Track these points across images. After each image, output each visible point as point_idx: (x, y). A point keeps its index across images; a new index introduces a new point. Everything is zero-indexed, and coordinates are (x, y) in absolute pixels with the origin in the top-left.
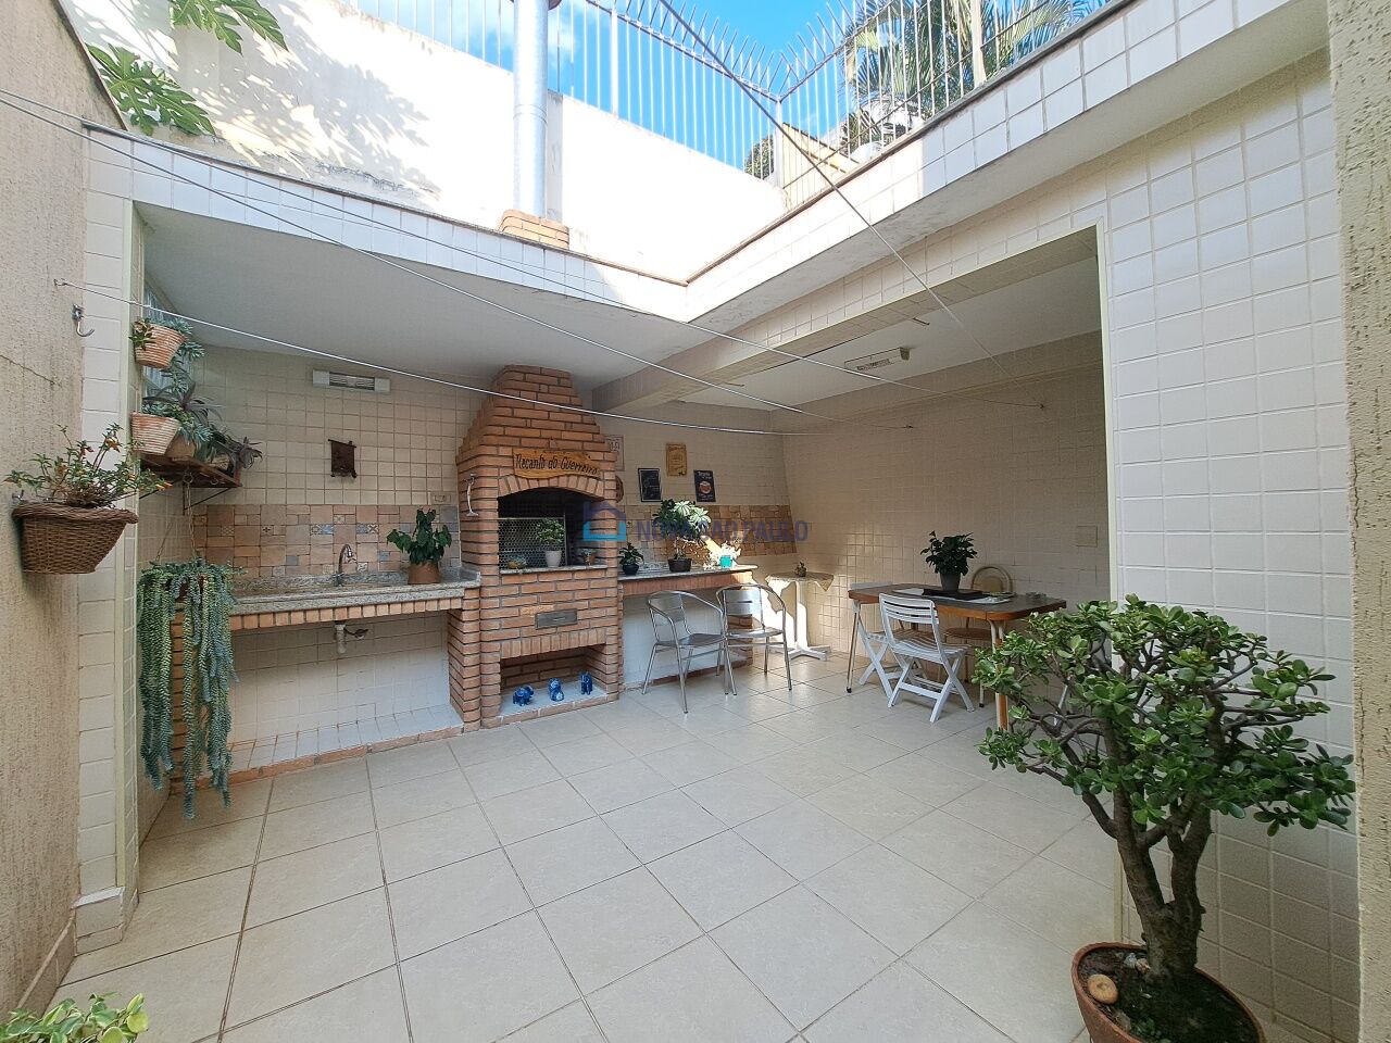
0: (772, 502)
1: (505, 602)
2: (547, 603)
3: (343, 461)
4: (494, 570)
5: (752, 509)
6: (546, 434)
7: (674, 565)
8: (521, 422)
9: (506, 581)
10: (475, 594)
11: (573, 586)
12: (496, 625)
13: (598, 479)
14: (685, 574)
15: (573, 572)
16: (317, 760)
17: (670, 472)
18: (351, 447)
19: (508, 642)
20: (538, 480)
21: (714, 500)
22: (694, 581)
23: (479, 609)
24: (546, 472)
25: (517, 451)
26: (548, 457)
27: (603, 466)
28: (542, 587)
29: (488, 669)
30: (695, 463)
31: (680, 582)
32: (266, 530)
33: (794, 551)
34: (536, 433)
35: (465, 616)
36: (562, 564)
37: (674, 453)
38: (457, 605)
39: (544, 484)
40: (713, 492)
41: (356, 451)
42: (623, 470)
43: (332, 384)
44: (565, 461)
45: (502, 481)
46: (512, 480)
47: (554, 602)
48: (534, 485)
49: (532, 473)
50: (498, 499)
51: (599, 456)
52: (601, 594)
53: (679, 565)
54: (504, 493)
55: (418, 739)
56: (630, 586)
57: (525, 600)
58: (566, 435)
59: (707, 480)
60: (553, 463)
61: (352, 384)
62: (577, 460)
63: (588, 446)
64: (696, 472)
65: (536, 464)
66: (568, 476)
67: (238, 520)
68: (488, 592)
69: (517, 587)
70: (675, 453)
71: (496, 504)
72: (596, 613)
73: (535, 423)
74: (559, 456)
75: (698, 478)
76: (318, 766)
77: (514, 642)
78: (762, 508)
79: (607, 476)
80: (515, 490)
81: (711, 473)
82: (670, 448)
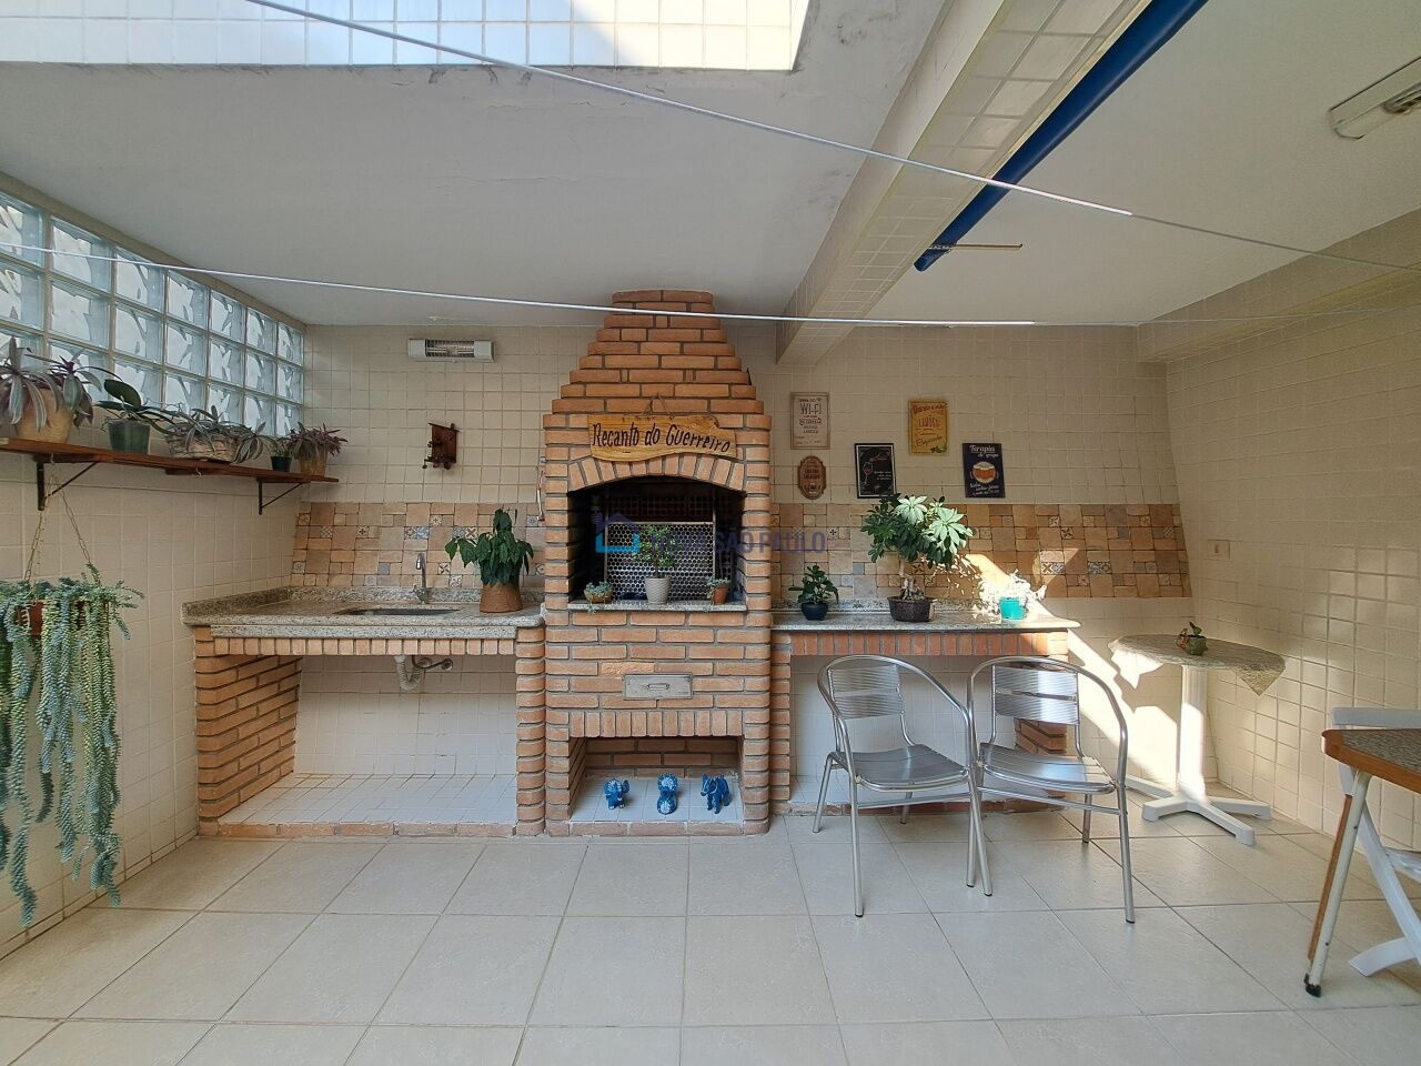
0: (1135, 495)
1: (577, 651)
2: (643, 660)
3: (444, 448)
4: (560, 602)
5: (1086, 510)
6: (648, 390)
7: (899, 609)
8: (612, 375)
9: (578, 620)
10: (533, 636)
11: (688, 635)
12: (562, 684)
13: (734, 460)
14: (912, 627)
15: (687, 613)
16: (337, 830)
17: (916, 446)
18: (453, 431)
19: (580, 714)
20: (630, 464)
21: (1001, 494)
22: (931, 642)
23: (541, 658)
24: (641, 451)
25: (595, 420)
26: (645, 425)
27: (744, 438)
28: (636, 635)
29: (552, 749)
30: (962, 430)
31: (903, 642)
32: (362, 532)
33: (1185, 591)
34: (634, 390)
35: (520, 667)
36: (670, 599)
37: (922, 415)
38: (507, 648)
39: (640, 471)
40: (999, 481)
41: (460, 438)
42: (827, 447)
43: (429, 354)
44: (674, 432)
45: (574, 468)
46: (589, 465)
47: (653, 660)
48: (624, 472)
49: (619, 454)
50: (570, 495)
51: (737, 421)
52: (738, 652)
53: (909, 609)
54: (577, 485)
55: (455, 830)
56: (805, 640)
57: (609, 652)
58: (683, 390)
59: (990, 460)
60: (652, 436)
61: (456, 353)
62: (694, 429)
63: (716, 406)
64: (966, 447)
65: (627, 438)
66: (682, 455)
67: (338, 520)
68: (552, 634)
69: (595, 631)
70: (927, 416)
71: (563, 503)
72: (725, 684)
73: (634, 375)
74: (662, 423)
75: (970, 455)
76: (338, 838)
77: (589, 714)
78: (1112, 509)
79: (751, 454)
80: (593, 480)
81: (998, 447)
82: (915, 408)
